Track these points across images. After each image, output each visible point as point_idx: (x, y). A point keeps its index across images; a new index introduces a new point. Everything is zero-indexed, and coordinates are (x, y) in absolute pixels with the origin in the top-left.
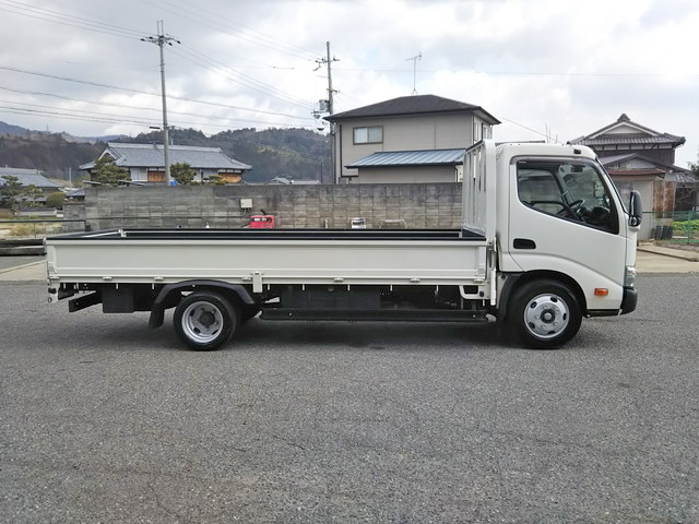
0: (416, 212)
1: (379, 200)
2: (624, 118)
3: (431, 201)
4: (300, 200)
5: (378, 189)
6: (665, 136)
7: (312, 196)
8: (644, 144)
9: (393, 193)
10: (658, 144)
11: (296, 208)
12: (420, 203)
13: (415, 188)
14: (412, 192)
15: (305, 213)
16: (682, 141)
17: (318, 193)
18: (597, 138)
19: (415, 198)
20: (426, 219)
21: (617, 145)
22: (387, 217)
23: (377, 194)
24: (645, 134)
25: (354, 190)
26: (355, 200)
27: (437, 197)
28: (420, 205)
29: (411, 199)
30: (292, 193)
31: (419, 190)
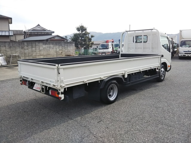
0: (21, 51)
1: (8, 47)
2: (39, 25)
3: (26, 47)
5: (7, 43)
6: (49, 31)
8: (45, 33)
9: (13, 45)
10: (48, 33)
12: (22, 48)
13: (20, 43)
14: (19, 44)
16: (54, 32)
18: (32, 30)
19: (20, 46)
20: (25, 53)
21: (38, 33)
22: (11, 53)
23: (7, 45)
24: (44, 30)
27: (27, 46)
28: (22, 49)
29: (19, 47)
31: (21, 44)
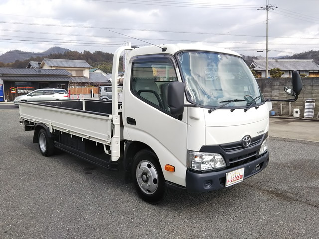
4: (275, 87)
7: (283, 85)
11: (273, 92)
15: (278, 94)
17: (286, 83)
25: (310, 81)
26: (309, 87)
30: (272, 83)
